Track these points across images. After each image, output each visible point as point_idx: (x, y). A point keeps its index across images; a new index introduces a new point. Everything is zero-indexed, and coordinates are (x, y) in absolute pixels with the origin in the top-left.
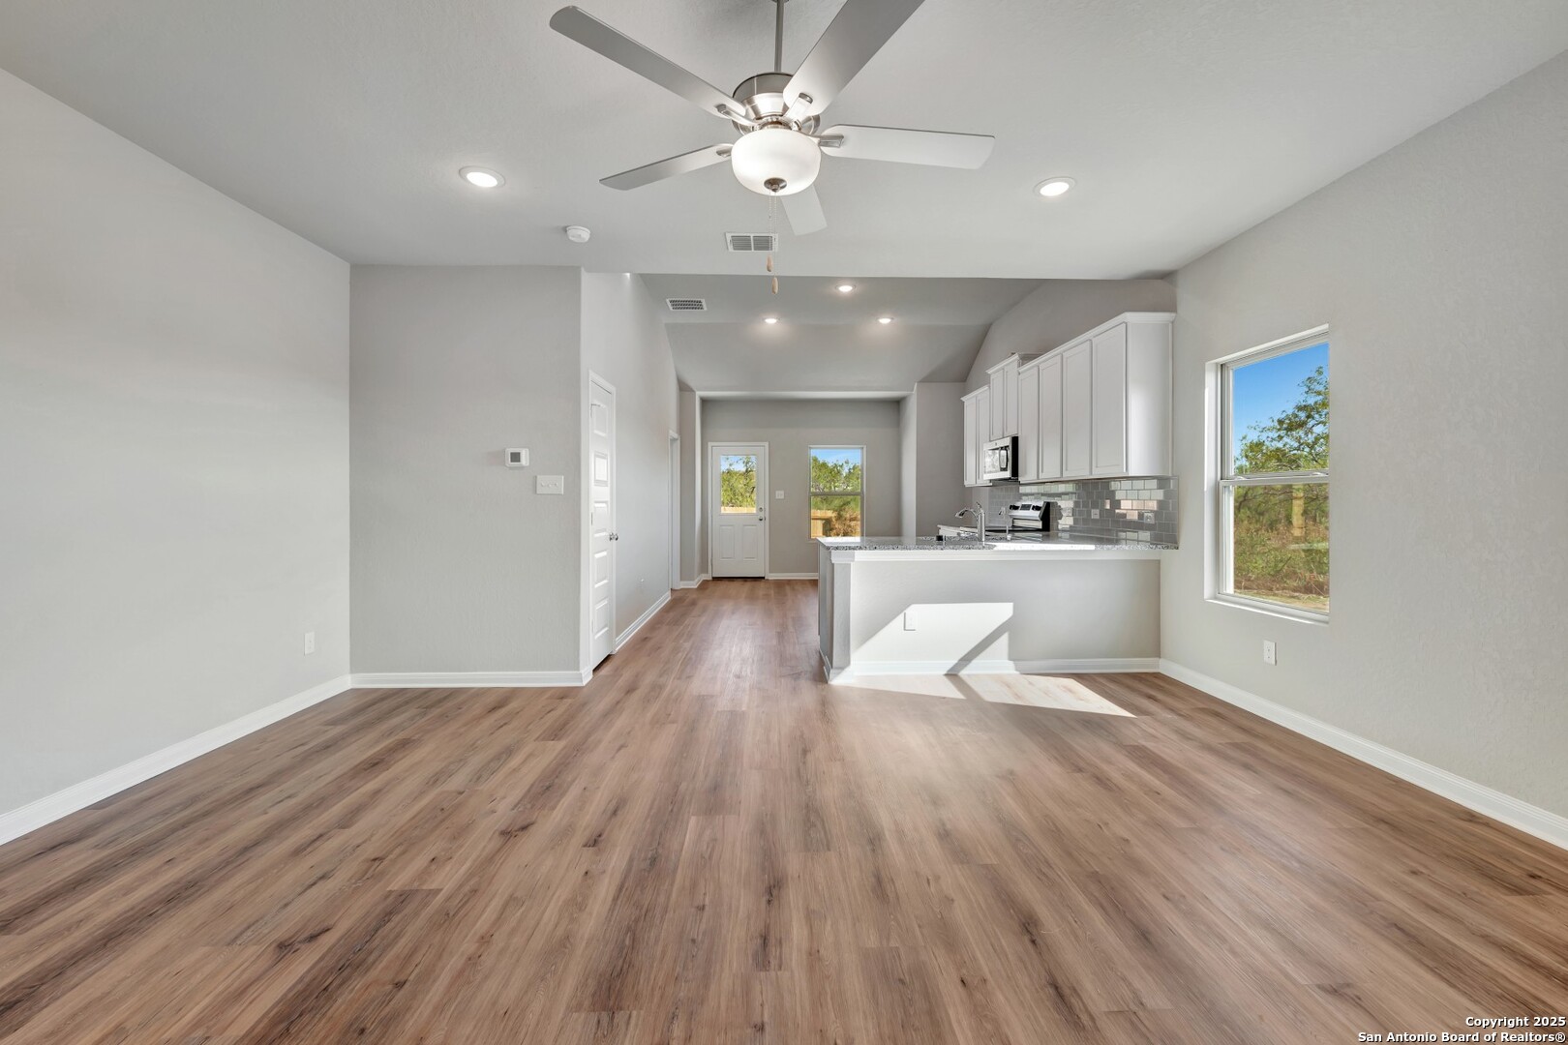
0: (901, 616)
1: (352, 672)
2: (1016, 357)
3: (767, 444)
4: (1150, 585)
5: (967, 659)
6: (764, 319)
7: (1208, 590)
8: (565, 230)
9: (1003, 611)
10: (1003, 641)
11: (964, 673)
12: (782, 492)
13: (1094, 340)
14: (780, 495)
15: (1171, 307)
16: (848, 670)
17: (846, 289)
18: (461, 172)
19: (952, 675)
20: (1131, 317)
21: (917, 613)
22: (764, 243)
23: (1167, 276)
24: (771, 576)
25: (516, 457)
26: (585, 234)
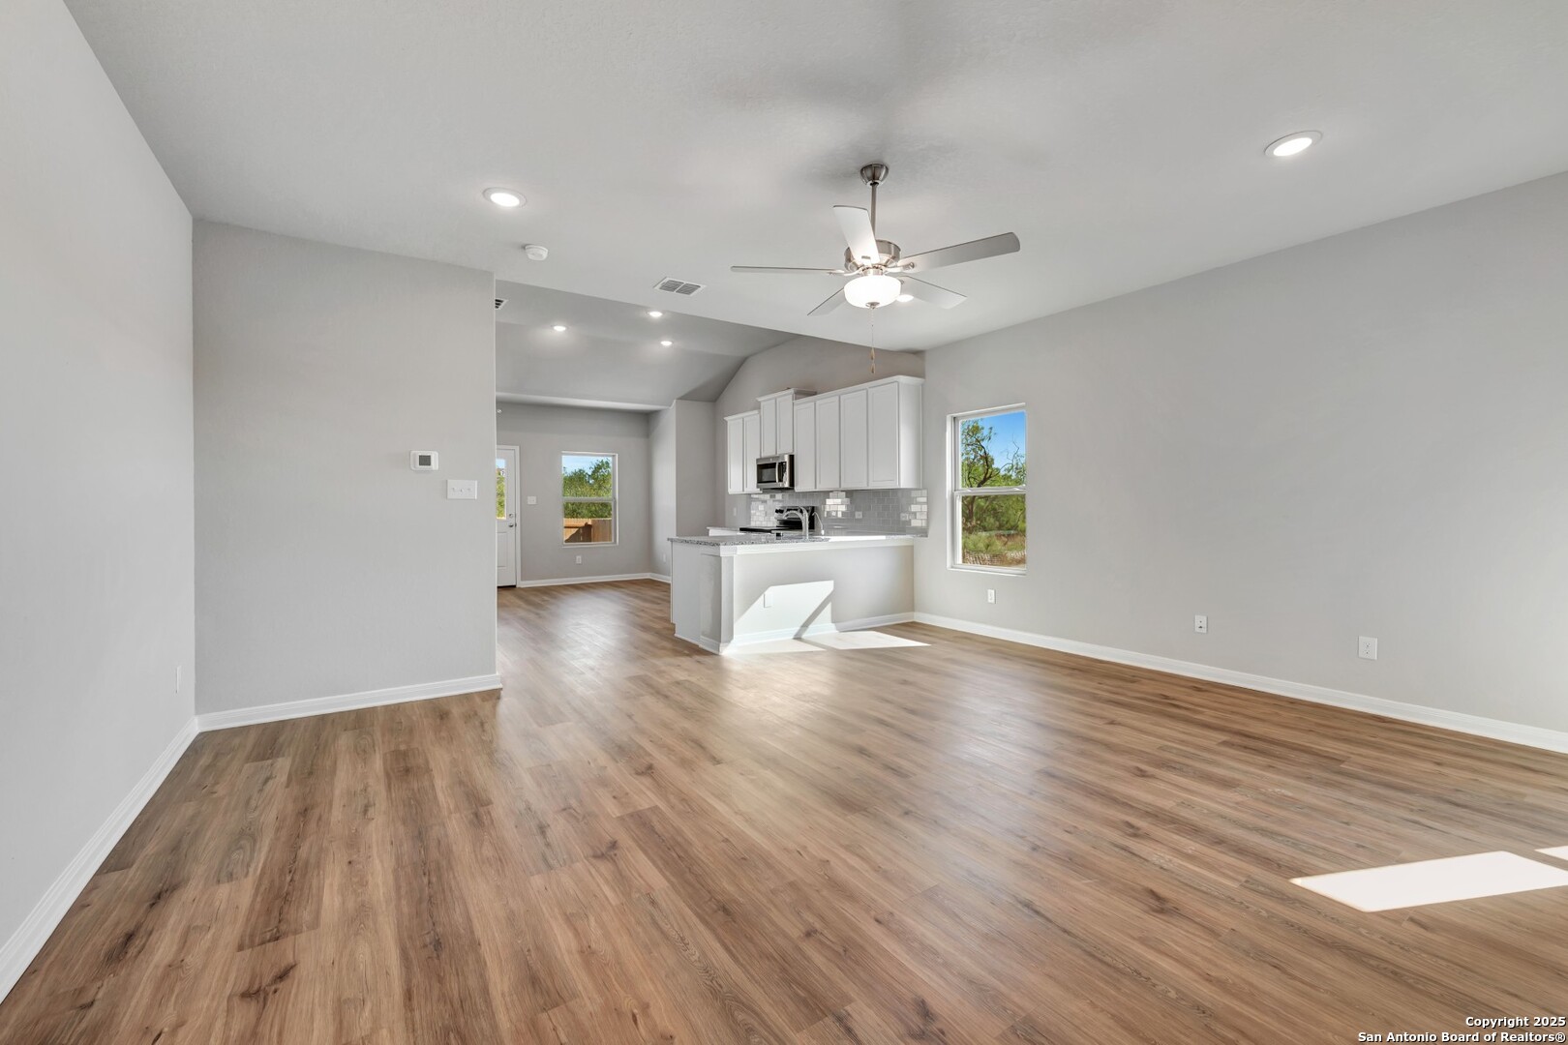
0: (762, 597)
1: (197, 713)
2: (792, 391)
3: (517, 448)
4: (908, 561)
5: (805, 625)
6: (552, 326)
7: (949, 564)
8: (524, 247)
9: (826, 587)
10: (827, 610)
11: (804, 636)
12: (535, 498)
13: (870, 390)
14: (532, 500)
15: (920, 374)
16: (732, 642)
17: (656, 315)
18: (486, 193)
19: (798, 638)
20: (903, 379)
21: (773, 593)
22: (688, 289)
23: (917, 353)
24: (522, 584)
25: (425, 460)
26: (544, 253)
